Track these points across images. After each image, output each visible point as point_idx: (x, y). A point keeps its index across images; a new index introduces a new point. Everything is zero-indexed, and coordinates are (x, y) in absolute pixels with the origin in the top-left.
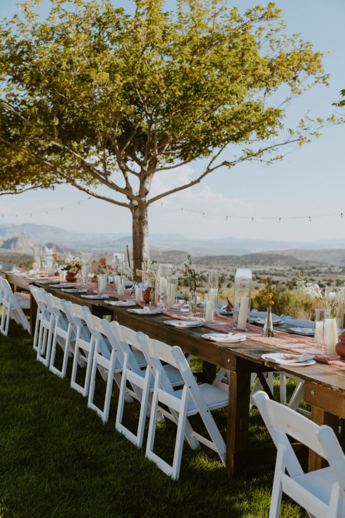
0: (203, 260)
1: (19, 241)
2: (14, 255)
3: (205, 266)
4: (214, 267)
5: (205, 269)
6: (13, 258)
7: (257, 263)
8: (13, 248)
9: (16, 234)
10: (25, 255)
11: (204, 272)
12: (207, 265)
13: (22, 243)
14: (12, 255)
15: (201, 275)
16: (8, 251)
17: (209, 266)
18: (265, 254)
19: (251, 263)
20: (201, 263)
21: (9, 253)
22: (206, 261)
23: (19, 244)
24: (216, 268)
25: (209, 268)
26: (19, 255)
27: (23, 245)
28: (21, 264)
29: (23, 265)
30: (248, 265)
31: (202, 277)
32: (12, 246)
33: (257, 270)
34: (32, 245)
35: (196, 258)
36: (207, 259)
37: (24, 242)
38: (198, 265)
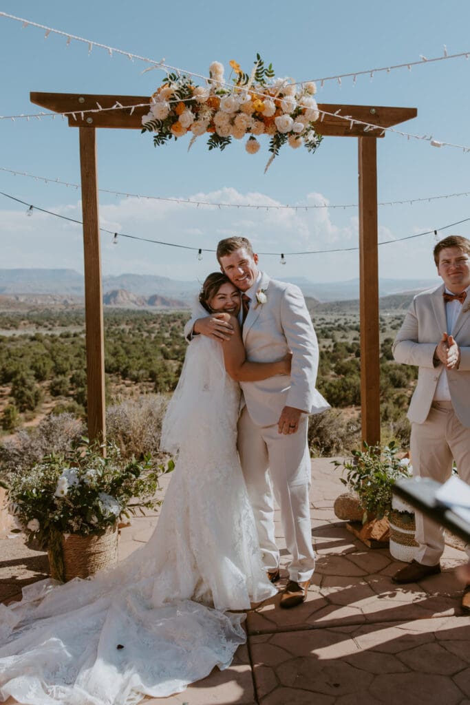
0: (334, 306)
1: (120, 294)
2: (117, 311)
3: (336, 313)
4: (347, 313)
5: (340, 317)
6: (116, 314)
7: (396, 306)
8: (113, 303)
9: (116, 287)
10: (128, 310)
11: (339, 320)
12: (339, 311)
13: (122, 295)
14: (114, 311)
15: (337, 324)
16: (109, 306)
17: (340, 313)
18: (406, 296)
19: (390, 306)
20: (332, 310)
21: (111, 309)
22: (337, 307)
23: (120, 298)
24: (351, 315)
25: (341, 315)
26: (123, 310)
27: (124, 299)
28: (128, 321)
29: (130, 322)
30: (386, 310)
31: (339, 326)
32: (112, 300)
33: (398, 314)
34: (135, 299)
35: (325, 304)
36: (337, 305)
37: (124, 294)
38: (329, 312)
